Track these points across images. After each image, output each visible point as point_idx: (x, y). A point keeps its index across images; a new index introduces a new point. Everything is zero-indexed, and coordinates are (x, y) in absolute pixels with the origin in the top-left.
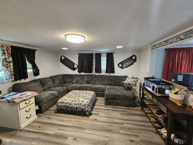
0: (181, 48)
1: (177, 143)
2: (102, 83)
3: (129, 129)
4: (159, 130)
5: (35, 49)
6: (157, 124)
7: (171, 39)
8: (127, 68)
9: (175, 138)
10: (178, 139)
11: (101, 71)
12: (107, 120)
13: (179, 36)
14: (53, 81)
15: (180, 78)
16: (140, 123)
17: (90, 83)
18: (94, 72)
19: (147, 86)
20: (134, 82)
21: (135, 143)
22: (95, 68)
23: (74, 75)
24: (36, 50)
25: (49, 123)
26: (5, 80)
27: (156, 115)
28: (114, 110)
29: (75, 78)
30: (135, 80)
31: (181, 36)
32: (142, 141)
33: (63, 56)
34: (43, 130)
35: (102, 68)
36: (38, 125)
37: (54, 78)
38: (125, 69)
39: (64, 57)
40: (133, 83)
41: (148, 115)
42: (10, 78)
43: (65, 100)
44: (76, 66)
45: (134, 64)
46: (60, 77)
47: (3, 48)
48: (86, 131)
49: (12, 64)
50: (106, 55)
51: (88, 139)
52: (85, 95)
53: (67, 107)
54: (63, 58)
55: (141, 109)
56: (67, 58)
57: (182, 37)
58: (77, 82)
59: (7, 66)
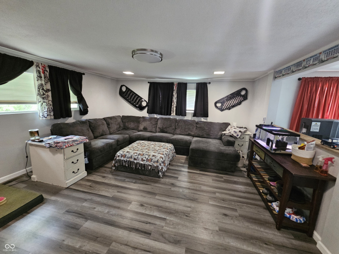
0: (327, 78)
1: (294, 221)
2: (186, 133)
3: (224, 200)
4: (270, 204)
5: (82, 71)
6: (268, 196)
7: (306, 61)
8: (230, 109)
9: (292, 214)
10: (296, 215)
11: (185, 113)
12: (191, 186)
13: (318, 55)
14: (108, 124)
15: (315, 127)
16: (242, 194)
17: (166, 132)
18: (174, 114)
19: (259, 139)
20: (240, 134)
21: (231, 218)
22: (176, 107)
23: (140, 117)
24: (84, 74)
25: (103, 183)
26: (41, 116)
27: (268, 182)
28: (203, 174)
29: (143, 123)
30: (243, 130)
31: (321, 55)
32: (241, 216)
33: (124, 85)
34: (96, 190)
35: (187, 109)
36: (89, 184)
37: (110, 121)
38: (227, 111)
39: (126, 87)
40: (238, 135)
41: (257, 183)
42: (48, 115)
43: (128, 152)
44: (144, 104)
45: (243, 103)
46: (119, 120)
47: (39, 69)
48: (157, 197)
49: (50, 94)
50: (195, 85)
51: (161, 207)
52: (157, 148)
53: (131, 163)
54: (124, 89)
55: (246, 176)
56: (129, 90)
57: (323, 57)
58: (145, 129)
59: (45, 96)
